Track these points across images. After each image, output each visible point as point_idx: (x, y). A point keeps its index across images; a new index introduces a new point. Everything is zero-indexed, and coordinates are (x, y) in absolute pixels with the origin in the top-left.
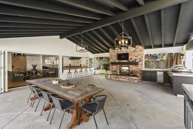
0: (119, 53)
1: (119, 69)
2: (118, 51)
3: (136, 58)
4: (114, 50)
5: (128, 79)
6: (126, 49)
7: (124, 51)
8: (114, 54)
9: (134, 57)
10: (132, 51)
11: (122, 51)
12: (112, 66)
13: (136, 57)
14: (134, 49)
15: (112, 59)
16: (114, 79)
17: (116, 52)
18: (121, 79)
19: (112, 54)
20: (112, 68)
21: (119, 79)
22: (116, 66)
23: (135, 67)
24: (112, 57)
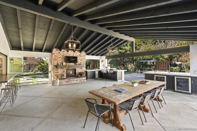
0: (66, 55)
1: (66, 72)
2: (65, 53)
3: (81, 62)
4: (60, 52)
5: (80, 80)
6: (73, 52)
7: (71, 54)
8: (60, 55)
9: (80, 60)
10: (78, 56)
11: (69, 53)
12: (57, 70)
14: (80, 53)
15: (57, 61)
16: (66, 83)
17: (62, 54)
18: (73, 82)
19: (56, 55)
20: (57, 72)
21: (71, 83)
22: (62, 70)
23: (81, 69)
24: (57, 59)
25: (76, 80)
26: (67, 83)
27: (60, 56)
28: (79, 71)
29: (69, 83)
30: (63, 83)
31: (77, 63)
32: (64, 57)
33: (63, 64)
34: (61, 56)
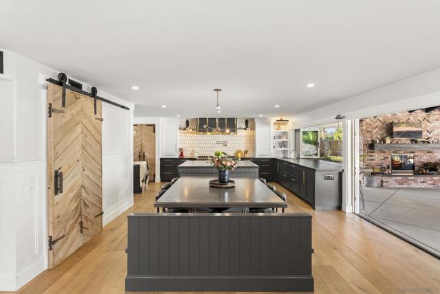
0: (390, 121)
3: (430, 136)
5: (432, 182)
6: (408, 113)
8: (376, 122)
10: (421, 120)
13: (428, 134)
14: (425, 114)
15: (370, 135)
16: (398, 186)
17: (381, 119)
18: (413, 185)
19: (370, 122)
20: (370, 158)
21: (410, 186)
22: (382, 154)
23: (428, 154)
24: (370, 130)
25: (422, 180)
26: (400, 186)
27: (376, 125)
28: (422, 160)
29: (404, 186)
30: (392, 184)
31: (419, 140)
32: (387, 125)
33: (384, 142)
34: (380, 123)
